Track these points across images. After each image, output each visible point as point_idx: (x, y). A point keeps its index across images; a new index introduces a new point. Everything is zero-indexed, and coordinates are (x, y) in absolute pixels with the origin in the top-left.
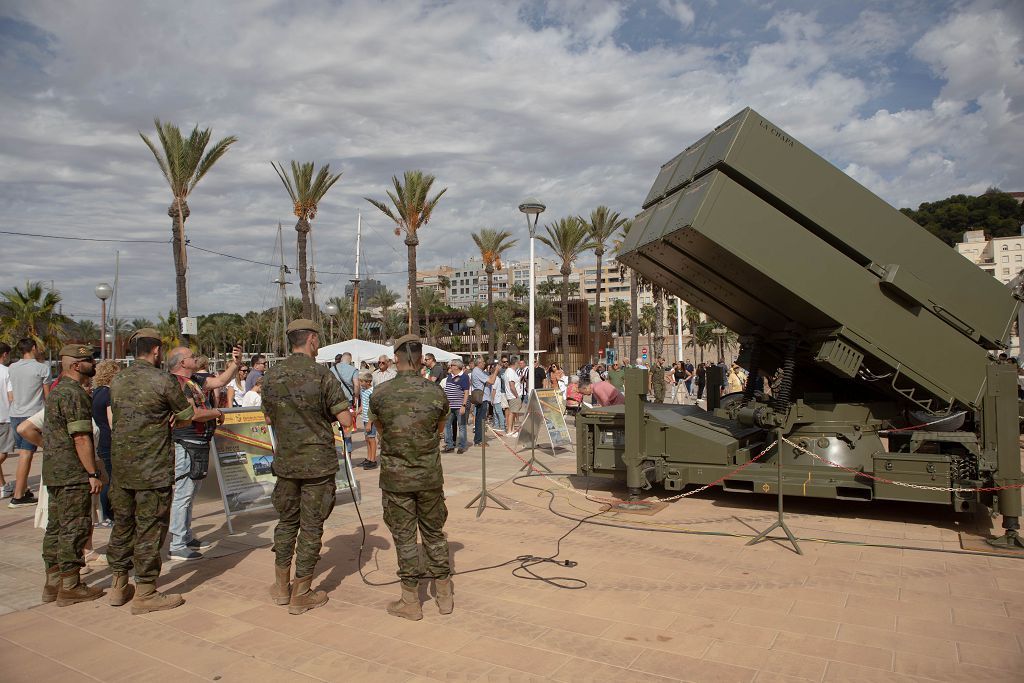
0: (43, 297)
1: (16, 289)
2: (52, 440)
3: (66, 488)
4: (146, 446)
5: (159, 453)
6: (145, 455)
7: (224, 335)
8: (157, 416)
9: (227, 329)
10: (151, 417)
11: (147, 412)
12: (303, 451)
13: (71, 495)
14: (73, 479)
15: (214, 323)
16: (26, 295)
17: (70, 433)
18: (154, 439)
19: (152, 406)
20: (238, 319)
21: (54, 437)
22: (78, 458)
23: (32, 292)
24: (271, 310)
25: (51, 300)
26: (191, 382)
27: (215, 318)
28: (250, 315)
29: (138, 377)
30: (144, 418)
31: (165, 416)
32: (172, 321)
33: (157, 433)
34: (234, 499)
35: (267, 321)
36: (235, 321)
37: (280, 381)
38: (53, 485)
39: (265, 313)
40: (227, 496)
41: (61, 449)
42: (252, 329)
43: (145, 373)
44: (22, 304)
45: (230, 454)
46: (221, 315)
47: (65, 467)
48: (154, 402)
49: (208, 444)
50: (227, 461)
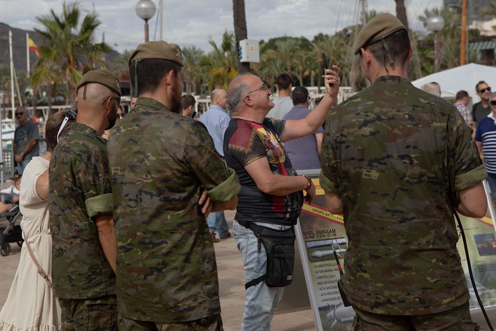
0: (81, 20)
1: (53, 12)
2: (64, 226)
3: (87, 302)
4: (165, 248)
5: (187, 260)
6: (165, 264)
7: (288, 64)
8: (177, 196)
9: (292, 57)
10: (167, 200)
11: (160, 192)
12: (408, 263)
13: (94, 313)
14: (97, 289)
15: (275, 48)
16: (62, 19)
17: (90, 214)
18: (177, 237)
19: (166, 180)
20: (304, 44)
21: (66, 221)
22: (103, 254)
23: (70, 15)
24: (345, 30)
25: (90, 25)
26: (262, 131)
27: (277, 43)
28: (320, 38)
29: (142, 130)
30: (156, 202)
31: (191, 195)
32: (227, 46)
33: (180, 225)
34: (330, 314)
35: (342, 45)
36: (302, 47)
37: (367, 130)
38: (68, 297)
39: (339, 35)
40: (320, 309)
41: (78, 240)
42: (324, 56)
43: (152, 122)
44: (59, 30)
45: (322, 243)
46: (284, 39)
47: (85, 269)
48: (169, 173)
49: (293, 229)
50: (319, 253)
